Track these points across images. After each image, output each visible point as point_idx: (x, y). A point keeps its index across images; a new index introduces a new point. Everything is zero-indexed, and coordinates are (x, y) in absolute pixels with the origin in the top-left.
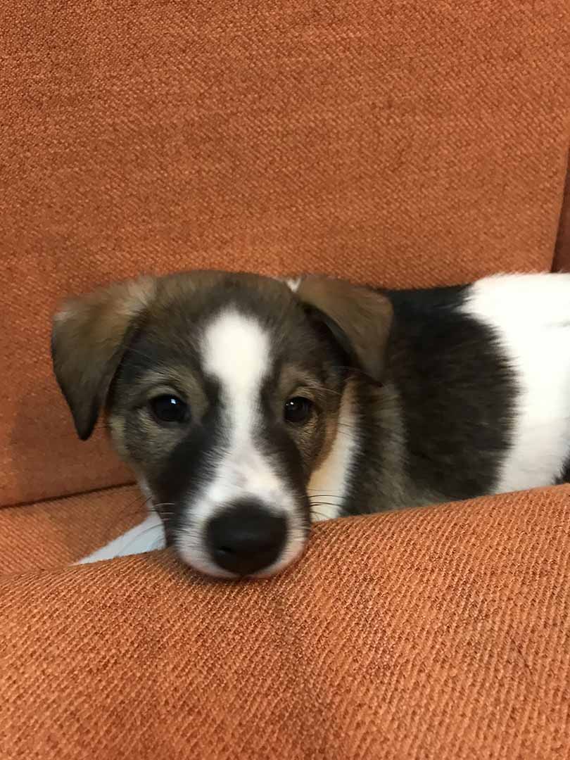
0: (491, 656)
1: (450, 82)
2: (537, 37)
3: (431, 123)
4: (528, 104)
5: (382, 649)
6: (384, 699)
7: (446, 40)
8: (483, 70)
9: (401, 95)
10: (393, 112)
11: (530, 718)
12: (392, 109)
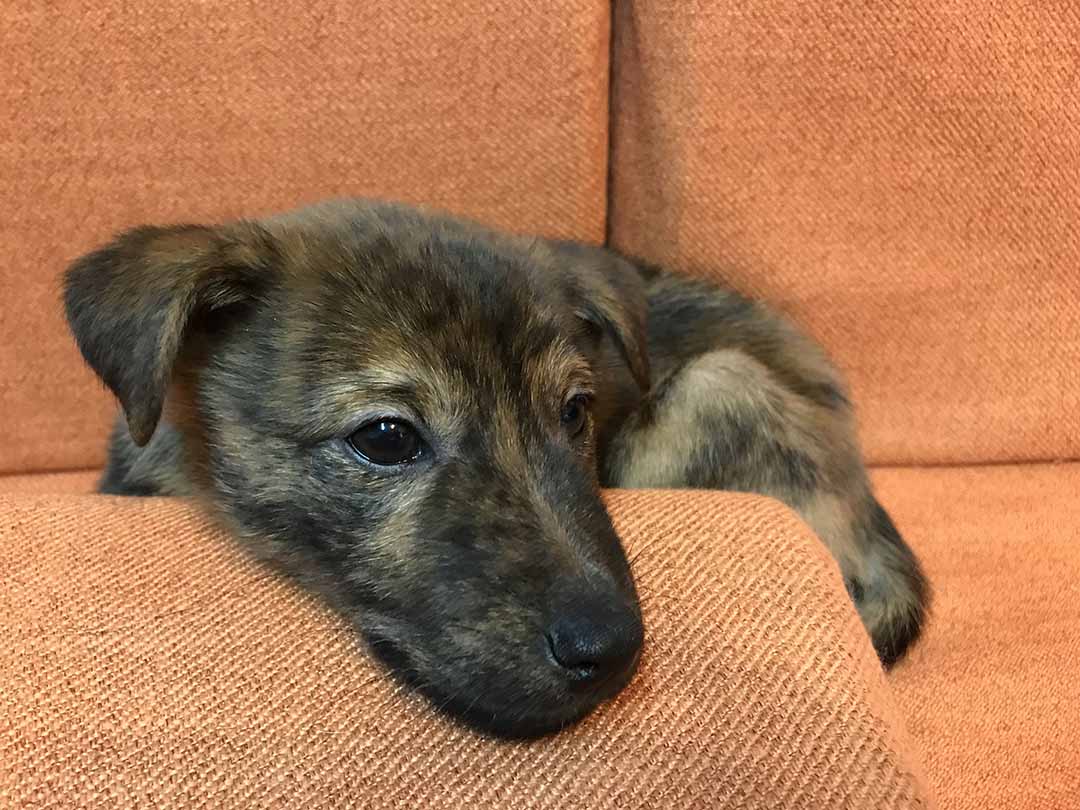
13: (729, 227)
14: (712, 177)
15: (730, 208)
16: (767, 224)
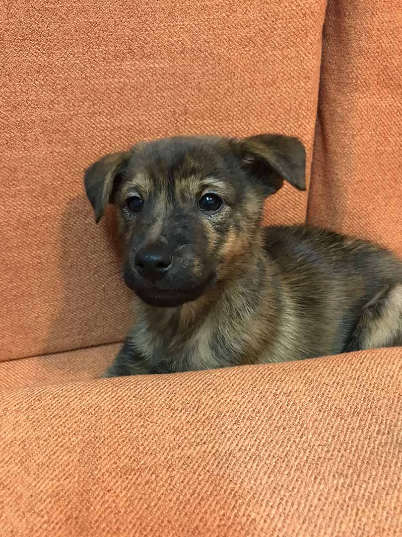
0: (199, 466)
1: (227, 99)
2: (286, 72)
3: (215, 125)
4: (282, 115)
5: (133, 458)
6: (125, 488)
7: (223, 72)
8: (249, 92)
9: (193, 106)
10: (188, 117)
11: (210, 505)
12: (188, 115)
13: (364, 221)
14: (358, 201)
15: (365, 213)
16: (379, 219)
